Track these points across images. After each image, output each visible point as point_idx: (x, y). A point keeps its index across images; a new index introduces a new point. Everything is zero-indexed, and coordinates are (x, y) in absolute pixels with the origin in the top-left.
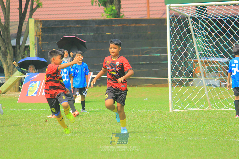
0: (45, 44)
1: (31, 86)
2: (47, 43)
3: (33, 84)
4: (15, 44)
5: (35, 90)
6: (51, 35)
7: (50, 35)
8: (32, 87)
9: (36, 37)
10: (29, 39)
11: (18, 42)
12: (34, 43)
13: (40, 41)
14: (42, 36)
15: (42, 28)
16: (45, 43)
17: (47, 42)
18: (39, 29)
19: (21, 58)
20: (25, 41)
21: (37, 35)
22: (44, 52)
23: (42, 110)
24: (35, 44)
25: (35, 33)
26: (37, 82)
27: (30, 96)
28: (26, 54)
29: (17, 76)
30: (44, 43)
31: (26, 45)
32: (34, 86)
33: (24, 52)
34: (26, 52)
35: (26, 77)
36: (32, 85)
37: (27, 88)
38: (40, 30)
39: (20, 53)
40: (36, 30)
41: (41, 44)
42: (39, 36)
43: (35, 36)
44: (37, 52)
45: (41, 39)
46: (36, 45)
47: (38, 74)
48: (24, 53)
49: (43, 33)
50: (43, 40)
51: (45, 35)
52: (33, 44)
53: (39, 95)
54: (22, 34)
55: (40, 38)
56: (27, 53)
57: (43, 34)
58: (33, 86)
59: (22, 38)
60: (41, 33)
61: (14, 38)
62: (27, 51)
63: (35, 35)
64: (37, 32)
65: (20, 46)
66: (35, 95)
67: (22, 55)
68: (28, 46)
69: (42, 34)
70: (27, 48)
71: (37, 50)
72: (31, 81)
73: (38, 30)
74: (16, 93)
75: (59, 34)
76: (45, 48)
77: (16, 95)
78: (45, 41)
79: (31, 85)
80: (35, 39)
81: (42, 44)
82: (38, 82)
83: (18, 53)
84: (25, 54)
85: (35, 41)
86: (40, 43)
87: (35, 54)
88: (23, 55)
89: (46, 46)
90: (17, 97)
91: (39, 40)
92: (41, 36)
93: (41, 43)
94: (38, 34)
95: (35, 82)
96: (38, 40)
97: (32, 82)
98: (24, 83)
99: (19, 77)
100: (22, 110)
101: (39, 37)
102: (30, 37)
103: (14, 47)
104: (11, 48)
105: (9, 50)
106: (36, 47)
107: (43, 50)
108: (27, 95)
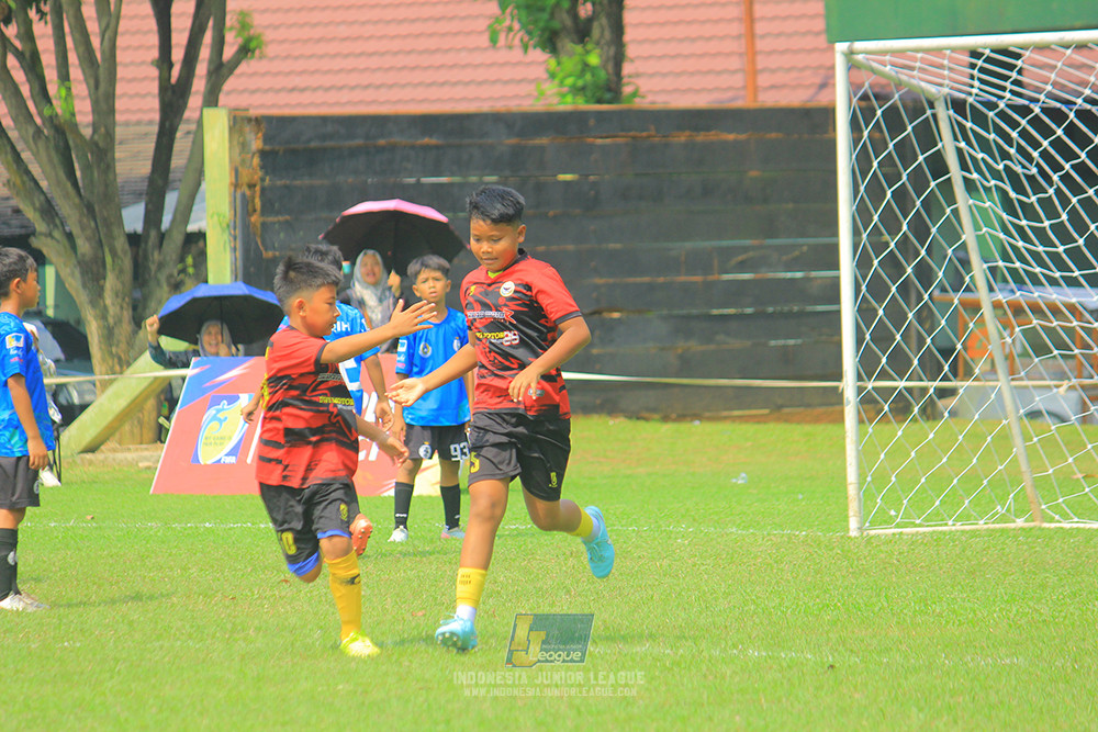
0: (277, 226)
1: (215, 418)
2: (287, 222)
3: (220, 407)
4: (139, 227)
5: (230, 439)
6: (307, 181)
7: (298, 183)
8: (215, 424)
9: (235, 191)
10: (203, 200)
11: (153, 216)
12: (227, 220)
13: (255, 211)
14: (263, 190)
15: (263, 154)
16: (279, 222)
17: (288, 217)
18: (250, 155)
19: (165, 288)
20: (184, 212)
21: (240, 182)
22: (274, 260)
24: (232, 224)
25: (230, 173)
26: (238, 402)
27: (209, 462)
28: (191, 270)
29: (150, 372)
30: (271, 219)
31: (192, 227)
32: (226, 418)
33: (182, 259)
34: (190, 260)
35: (192, 377)
36: (218, 411)
37: (195, 429)
38: (256, 161)
39: (161, 266)
40: (238, 159)
41: (259, 225)
42: (251, 186)
43: (232, 189)
44: (240, 264)
45: (258, 202)
46: (235, 229)
47: (245, 363)
48: (180, 266)
49: (266, 173)
50: (268, 208)
51: (279, 183)
52: (224, 225)
53: (248, 460)
54: (174, 181)
55: (254, 198)
56: (195, 266)
57: (268, 178)
58: (220, 416)
59: (171, 200)
60: (260, 173)
61: (137, 196)
62: (194, 259)
63: (231, 184)
64: (240, 169)
65: (162, 237)
66: (232, 460)
67: (171, 276)
68: (200, 236)
69: (263, 180)
70: (195, 242)
71: (239, 254)
72: (211, 394)
73: (243, 161)
74: (146, 449)
75: (340, 178)
76: (277, 245)
77: (147, 459)
78: (278, 213)
79: (212, 411)
80: (230, 203)
81: (263, 224)
82: (244, 398)
83: (153, 268)
84: (183, 271)
85: (233, 212)
86: (253, 219)
87: (232, 270)
88: (176, 274)
89: (282, 235)
90: (148, 468)
91: (250, 208)
92: (258, 188)
93: (261, 219)
94: (245, 179)
95: (233, 400)
96: (244, 208)
97: (216, 401)
98: (181, 407)
99: (156, 378)
100: (175, 528)
101: (248, 192)
102: (207, 195)
103: (134, 239)
104: (121, 244)
105: (114, 254)
106: (235, 239)
107: (267, 254)
108: (195, 459)
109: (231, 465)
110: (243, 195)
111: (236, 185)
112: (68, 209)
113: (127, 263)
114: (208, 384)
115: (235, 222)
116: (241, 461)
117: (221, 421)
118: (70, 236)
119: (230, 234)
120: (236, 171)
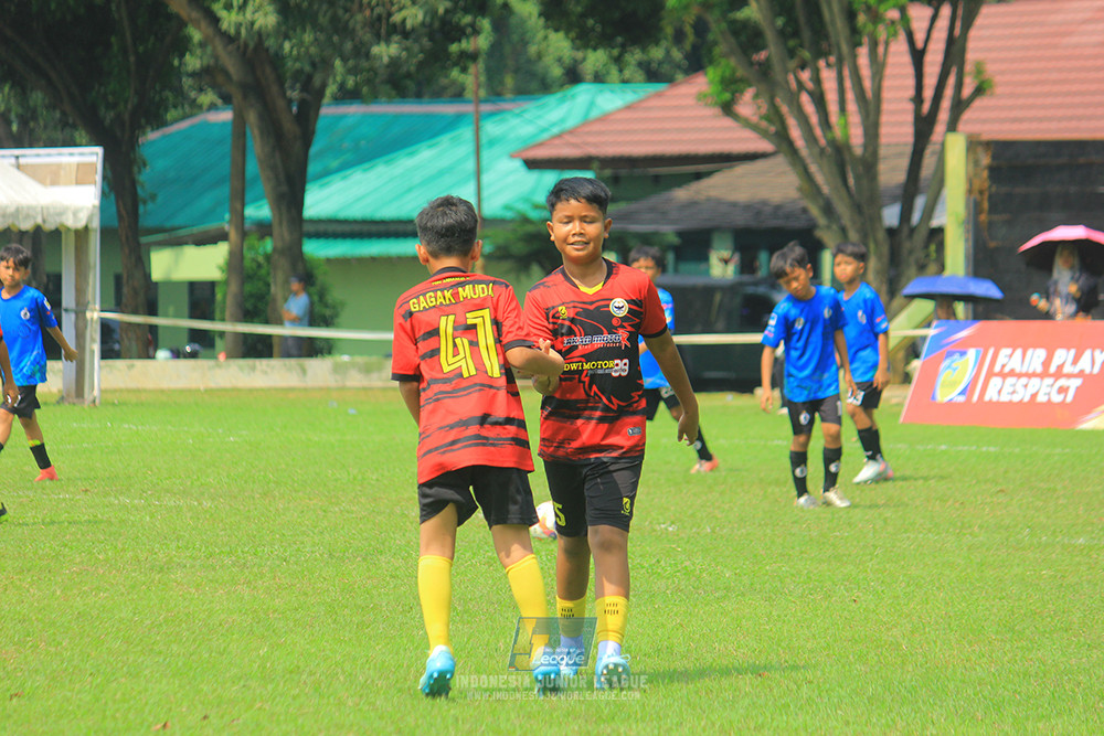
0: (1000, 223)
2: (1007, 219)
3: (954, 358)
4: (895, 223)
5: (962, 382)
6: (1023, 189)
7: (1017, 190)
8: (949, 371)
9: (969, 196)
10: (943, 203)
11: (906, 214)
12: (962, 218)
13: (983, 211)
14: (990, 197)
15: (991, 168)
16: (1002, 220)
17: (1008, 216)
18: (981, 169)
19: (913, 269)
20: (929, 212)
21: (973, 189)
22: (997, 249)
23: (984, 449)
24: (966, 221)
25: (966, 183)
26: (968, 354)
27: (944, 401)
28: (932, 256)
30: (996, 218)
31: (935, 223)
32: (958, 367)
33: (926, 246)
34: (933, 247)
35: (933, 335)
36: (952, 362)
37: (934, 375)
38: (985, 174)
39: (911, 252)
40: (972, 172)
41: (986, 222)
42: (981, 192)
43: (967, 194)
44: (971, 251)
45: (986, 205)
46: (968, 224)
47: (975, 324)
49: (993, 183)
50: (993, 209)
51: (1002, 190)
52: (960, 222)
53: (974, 400)
55: (982, 200)
56: (937, 251)
57: (994, 186)
58: (954, 365)
59: (920, 202)
60: (988, 183)
61: (894, 200)
62: (935, 247)
63: (966, 191)
64: (973, 179)
65: (912, 230)
66: (962, 399)
67: (918, 259)
68: (940, 231)
69: (990, 187)
70: (937, 234)
71: (971, 243)
72: (948, 348)
73: (976, 175)
74: (898, 388)
75: (1049, 188)
76: (998, 238)
77: (898, 396)
78: (1002, 213)
79: (947, 362)
80: (965, 205)
81: (989, 221)
82: (972, 353)
83: (905, 253)
84: (927, 256)
85: (967, 212)
86: (982, 217)
87: (966, 257)
88: (923, 258)
89: (1004, 230)
90: (899, 403)
91: (980, 209)
92: (986, 196)
93: (988, 218)
94: (977, 185)
95: (963, 354)
96: (975, 209)
97: (950, 354)
98: (924, 358)
99: (905, 338)
100: (918, 449)
101: (979, 197)
102: (947, 199)
103: (891, 232)
104: (881, 235)
105: (876, 242)
106: (968, 231)
107: (992, 244)
108: (933, 398)
109: (960, 404)
110: (975, 199)
111: (970, 191)
112: (842, 208)
113: (885, 249)
114: (945, 341)
115: (968, 219)
116: (968, 400)
117: (955, 369)
118: (843, 230)
119: (964, 228)
120: (970, 181)
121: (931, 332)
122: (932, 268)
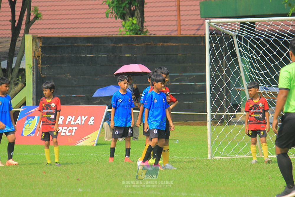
1: (28, 123)
4: (5, 67)
5: (32, 129)
6: (54, 55)
7: (52, 56)
8: (28, 125)
9: (34, 58)
11: (10, 64)
12: (31, 66)
14: (42, 58)
15: (42, 47)
16: (46, 67)
17: (49, 66)
18: (38, 48)
19: (13, 85)
20: (19, 63)
22: (45, 78)
23: (42, 154)
24: (33, 67)
25: (32, 53)
27: (26, 135)
28: (20, 80)
30: (44, 66)
31: (21, 67)
32: (31, 123)
33: (18, 77)
34: (20, 77)
35: (22, 111)
36: (29, 121)
37: (22, 126)
38: (40, 49)
39: (12, 78)
40: (35, 49)
42: (38, 57)
44: (35, 79)
45: (40, 61)
46: (34, 69)
47: (37, 107)
49: (43, 53)
50: (43, 63)
51: (46, 56)
52: (31, 67)
53: (38, 135)
54: (16, 54)
56: (21, 78)
57: (43, 55)
59: (15, 59)
60: (41, 53)
61: (5, 58)
63: (33, 56)
65: (12, 70)
66: (33, 135)
67: (15, 81)
68: (24, 70)
69: (42, 55)
70: (22, 71)
71: (35, 76)
72: (28, 116)
73: (36, 49)
75: (64, 55)
76: (45, 73)
78: (46, 64)
79: (27, 121)
80: (32, 61)
81: (42, 67)
82: (36, 117)
84: (18, 80)
85: (33, 64)
86: (39, 66)
87: (33, 81)
89: (47, 71)
91: (38, 63)
92: (40, 57)
94: (37, 55)
95: (33, 118)
96: (36, 63)
97: (28, 118)
98: (19, 119)
100: (17, 155)
101: (37, 59)
103: (4, 70)
106: (34, 71)
107: (43, 76)
108: (22, 134)
110: (36, 59)
111: (34, 56)
114: (26, 113)
115: (34, 67)
116: (35, 135)
117: (30, 124)
119: (32, 70)
120: (34, 52)
121: (21, 110)
122: (20, 85)
